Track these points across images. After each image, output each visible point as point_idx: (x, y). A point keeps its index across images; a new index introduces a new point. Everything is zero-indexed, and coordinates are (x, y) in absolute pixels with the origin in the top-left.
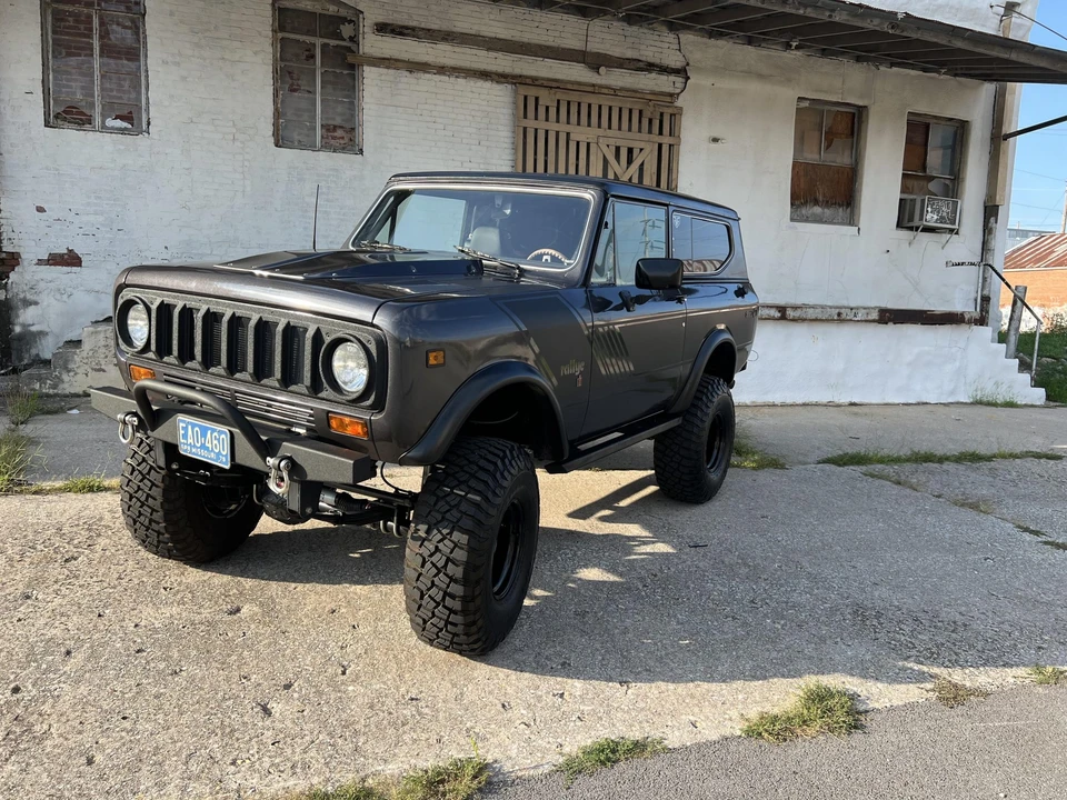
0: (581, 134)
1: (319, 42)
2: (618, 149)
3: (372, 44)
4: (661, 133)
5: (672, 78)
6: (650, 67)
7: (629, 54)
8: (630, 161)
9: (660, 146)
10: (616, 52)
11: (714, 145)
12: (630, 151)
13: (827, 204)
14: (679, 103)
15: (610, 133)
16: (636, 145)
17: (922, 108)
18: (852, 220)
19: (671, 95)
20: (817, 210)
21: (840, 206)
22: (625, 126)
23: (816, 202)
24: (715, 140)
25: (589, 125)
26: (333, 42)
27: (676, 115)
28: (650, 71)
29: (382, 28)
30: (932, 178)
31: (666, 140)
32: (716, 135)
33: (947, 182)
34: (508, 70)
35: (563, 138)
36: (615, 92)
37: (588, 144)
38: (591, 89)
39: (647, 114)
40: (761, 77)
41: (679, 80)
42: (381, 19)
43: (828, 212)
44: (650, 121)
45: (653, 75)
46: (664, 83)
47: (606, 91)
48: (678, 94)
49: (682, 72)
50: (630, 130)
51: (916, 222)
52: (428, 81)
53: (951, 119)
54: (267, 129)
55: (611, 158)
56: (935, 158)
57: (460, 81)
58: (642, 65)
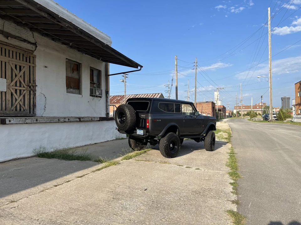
2: (16, 66)
4: (30, 62)
5: (32, 46)
6: (25, 41)
7: (17, 35)
8: (20, 70)
9: (30, 66)
10: (13, 33)
11: (46, 68)
12: (20, 67)
13: (74, 88)
14: (35, 54)
15: (13, 60)
16: (22, 65)
17: (92, 66)
18: (80, 93)
19: (32, 51)
20: (72, 90)
21: (77, 89)
22: (18, 58)
23: (71, 88)
24: (46, 67)
25: (5, 56)
27: (34, 57)
28: (25, 42)
30: (95, 84)
31: (32, 65)
33: (98, 85)
36: (14, 47)
37: (5, 62)
38: (6, 44)
39: (25, 56)
40: (57, 50)
41: (34, 47)
43: (74, 91)
44: (26, 58)
45: (25, 43)
46: (30, 47)
47: (11, 46)
48: (34, 51)
49: (35, 44)
50: (20, 60)
51: (94, 94)
53: (97, 70)
55: (14, 68)
56: (95, 79)
58: (22, 39)
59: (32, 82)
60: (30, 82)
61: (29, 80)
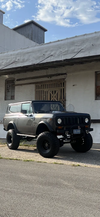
0: (46, 90)
1: (11, 84)
2: (53, 91)
3: (17, 83)
4: (61, 87)
5: (64, 75)
6: (59, 74)
7: (56, 73)
8: (55, 93)
9: (61, 89)
10: (53, 73)
11: (74, 87)
12: (55, 91)
14: (65, 80)
15: (51, 89)
19: (63, 79)
22: (54, 87)
24: (74, 86)
25: (47, 88)
26: (13, 84)
29: (18, 80)
32: (74, 84)
34: (35, 82)
35: (43, 91)
36: (52, 81)
37: (47, 92)
40: (84, 70)
41: (66, 75)
42: (17, 79)
44: (59, 85)
46: (63, 77)
48: (65, 78)
50: (55, 87)
52: (24, 86)
54: (4, 98)
55: (51, 94)
57: (28, 85)
58: (57, 74)
59: (62, 98)
60: (61, 99)
61: (60, 98)
